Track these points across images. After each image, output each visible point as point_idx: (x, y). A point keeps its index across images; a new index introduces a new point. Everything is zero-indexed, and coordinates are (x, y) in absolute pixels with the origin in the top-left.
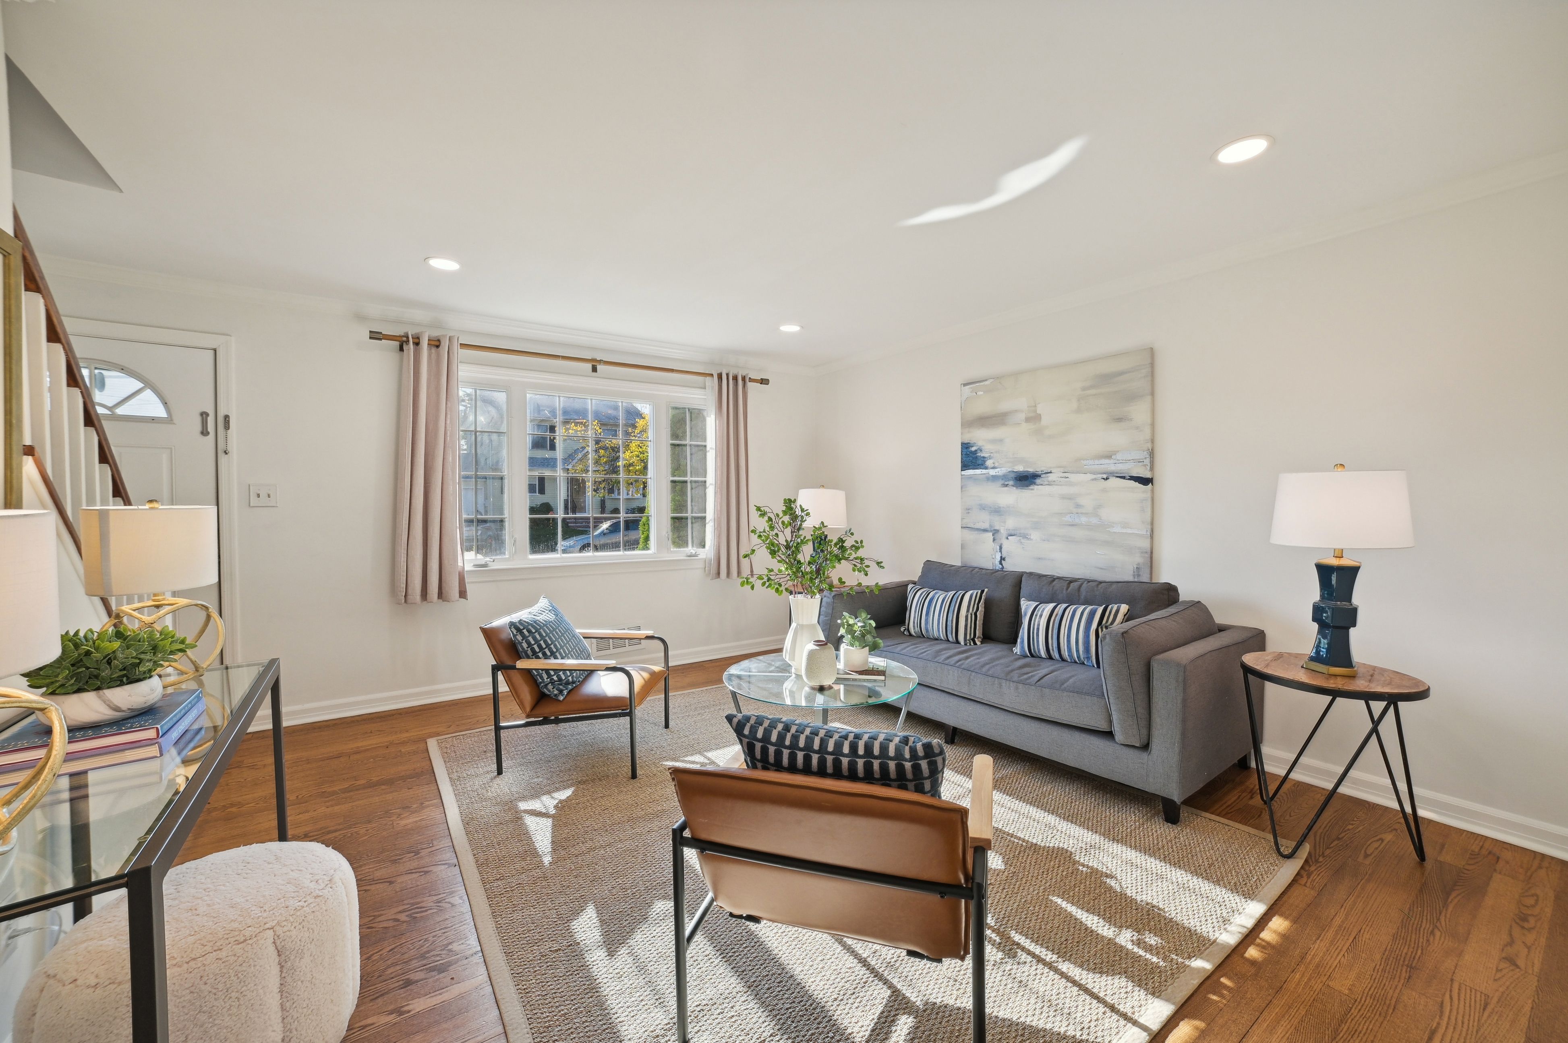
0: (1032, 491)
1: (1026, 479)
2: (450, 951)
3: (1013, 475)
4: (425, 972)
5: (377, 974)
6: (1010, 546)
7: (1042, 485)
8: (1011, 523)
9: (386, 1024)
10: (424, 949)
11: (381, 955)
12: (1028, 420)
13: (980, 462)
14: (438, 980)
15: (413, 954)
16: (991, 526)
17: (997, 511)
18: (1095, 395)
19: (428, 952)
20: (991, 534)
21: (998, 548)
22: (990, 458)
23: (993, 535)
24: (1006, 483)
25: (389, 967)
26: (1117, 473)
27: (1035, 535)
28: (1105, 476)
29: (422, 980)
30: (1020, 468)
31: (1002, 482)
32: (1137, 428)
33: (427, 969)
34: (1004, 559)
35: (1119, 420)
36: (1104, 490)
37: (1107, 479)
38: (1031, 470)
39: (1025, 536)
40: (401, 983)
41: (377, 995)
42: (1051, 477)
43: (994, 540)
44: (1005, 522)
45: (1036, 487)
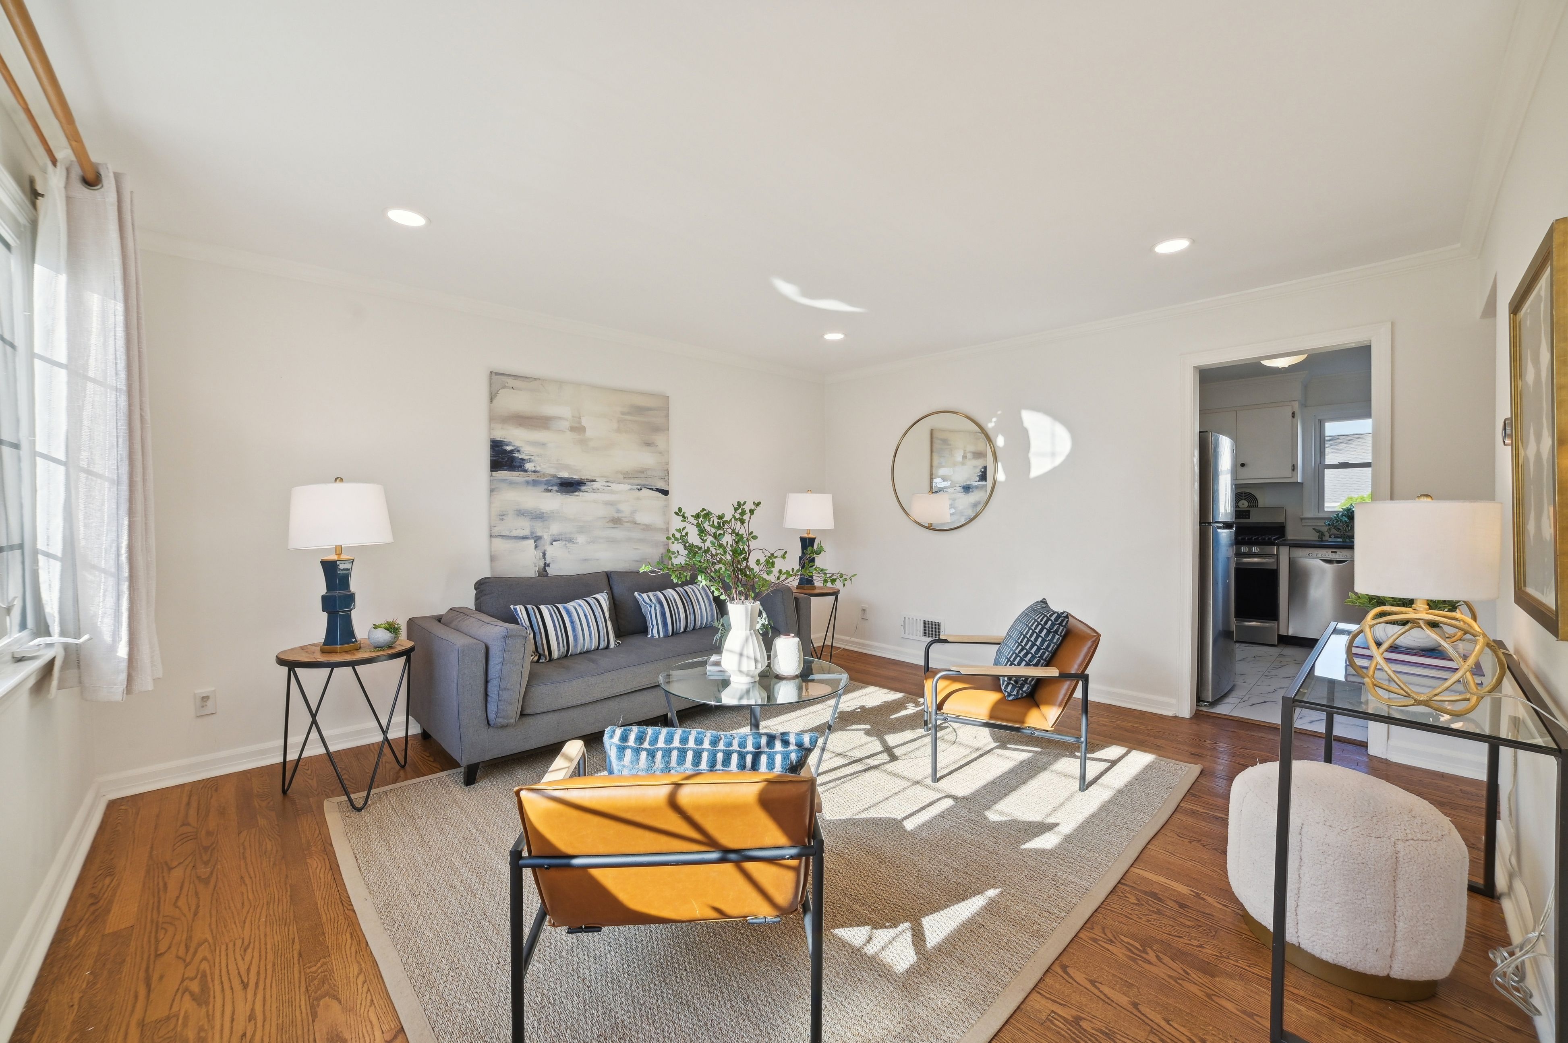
0: (578, 497)
1: (570, 486)
2: (1138, 900)
3: (558, 481)
4: (1166, 902)
5: (1201, 929)
6: (554, 552)
7: (587, 492)
8: (555, 528)
9: (1210, 896)
10: (1155, 916)
11: (1190, 940)
12: (572, 429)
13: (517, 464)
14: (1162, 891)
15: (1165, 920)
16: (532, 533)
17: (538, 516)
18: (630, 421)
19: (1153, 912)
20: (533, 541)
21: (541, 554)
22: (530, 461)
23: (535, 542)
24: (550, 488)
25: (1189, 927)
26: (647, 485)
27: (581, 539)
28: (639, 487)
29: (1172, 899)
30: (565, 475)
31: (546, 487)
32: (660, 453)
33: (1163, 903)
34: (548, 566)
35: (648, 444)
36: (638, 499)
37: (641, 489)
38: (576, 477)
39: (571, 541)
40: (1186, 909)
41: (1207, 916)
42: (596, 485)
43: (536, 547)
44: (549, 528)
45: (581, 494)
